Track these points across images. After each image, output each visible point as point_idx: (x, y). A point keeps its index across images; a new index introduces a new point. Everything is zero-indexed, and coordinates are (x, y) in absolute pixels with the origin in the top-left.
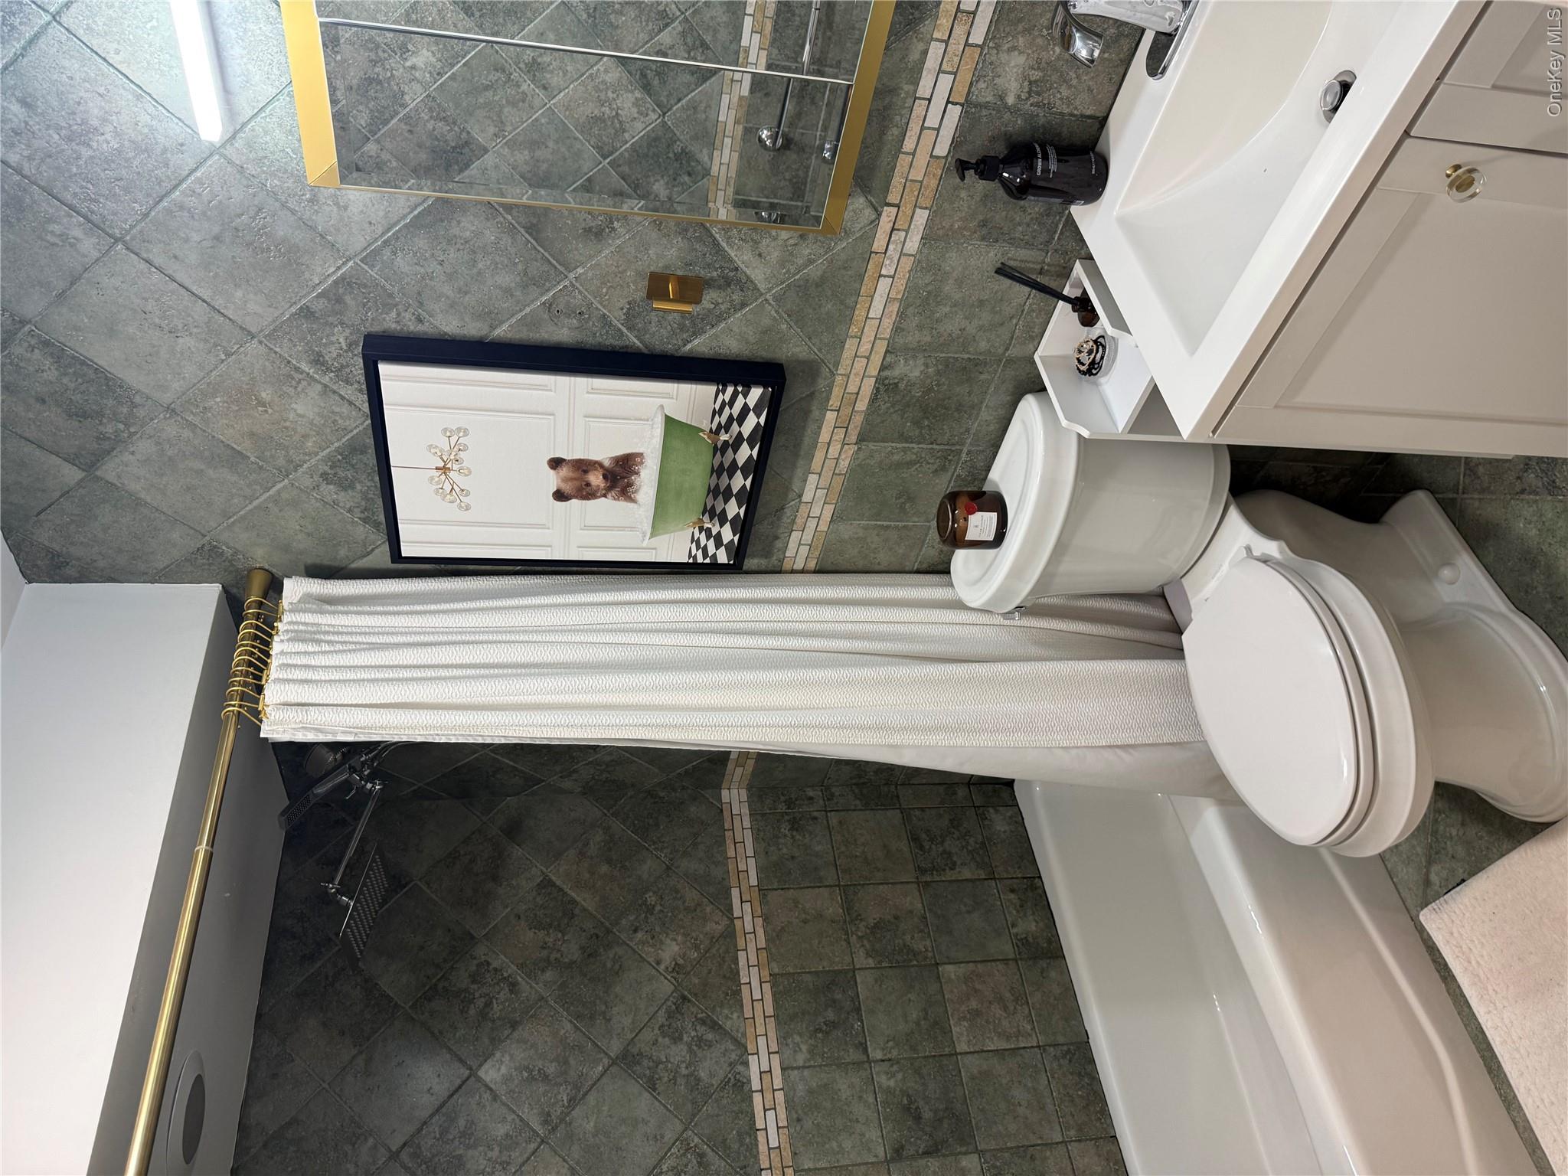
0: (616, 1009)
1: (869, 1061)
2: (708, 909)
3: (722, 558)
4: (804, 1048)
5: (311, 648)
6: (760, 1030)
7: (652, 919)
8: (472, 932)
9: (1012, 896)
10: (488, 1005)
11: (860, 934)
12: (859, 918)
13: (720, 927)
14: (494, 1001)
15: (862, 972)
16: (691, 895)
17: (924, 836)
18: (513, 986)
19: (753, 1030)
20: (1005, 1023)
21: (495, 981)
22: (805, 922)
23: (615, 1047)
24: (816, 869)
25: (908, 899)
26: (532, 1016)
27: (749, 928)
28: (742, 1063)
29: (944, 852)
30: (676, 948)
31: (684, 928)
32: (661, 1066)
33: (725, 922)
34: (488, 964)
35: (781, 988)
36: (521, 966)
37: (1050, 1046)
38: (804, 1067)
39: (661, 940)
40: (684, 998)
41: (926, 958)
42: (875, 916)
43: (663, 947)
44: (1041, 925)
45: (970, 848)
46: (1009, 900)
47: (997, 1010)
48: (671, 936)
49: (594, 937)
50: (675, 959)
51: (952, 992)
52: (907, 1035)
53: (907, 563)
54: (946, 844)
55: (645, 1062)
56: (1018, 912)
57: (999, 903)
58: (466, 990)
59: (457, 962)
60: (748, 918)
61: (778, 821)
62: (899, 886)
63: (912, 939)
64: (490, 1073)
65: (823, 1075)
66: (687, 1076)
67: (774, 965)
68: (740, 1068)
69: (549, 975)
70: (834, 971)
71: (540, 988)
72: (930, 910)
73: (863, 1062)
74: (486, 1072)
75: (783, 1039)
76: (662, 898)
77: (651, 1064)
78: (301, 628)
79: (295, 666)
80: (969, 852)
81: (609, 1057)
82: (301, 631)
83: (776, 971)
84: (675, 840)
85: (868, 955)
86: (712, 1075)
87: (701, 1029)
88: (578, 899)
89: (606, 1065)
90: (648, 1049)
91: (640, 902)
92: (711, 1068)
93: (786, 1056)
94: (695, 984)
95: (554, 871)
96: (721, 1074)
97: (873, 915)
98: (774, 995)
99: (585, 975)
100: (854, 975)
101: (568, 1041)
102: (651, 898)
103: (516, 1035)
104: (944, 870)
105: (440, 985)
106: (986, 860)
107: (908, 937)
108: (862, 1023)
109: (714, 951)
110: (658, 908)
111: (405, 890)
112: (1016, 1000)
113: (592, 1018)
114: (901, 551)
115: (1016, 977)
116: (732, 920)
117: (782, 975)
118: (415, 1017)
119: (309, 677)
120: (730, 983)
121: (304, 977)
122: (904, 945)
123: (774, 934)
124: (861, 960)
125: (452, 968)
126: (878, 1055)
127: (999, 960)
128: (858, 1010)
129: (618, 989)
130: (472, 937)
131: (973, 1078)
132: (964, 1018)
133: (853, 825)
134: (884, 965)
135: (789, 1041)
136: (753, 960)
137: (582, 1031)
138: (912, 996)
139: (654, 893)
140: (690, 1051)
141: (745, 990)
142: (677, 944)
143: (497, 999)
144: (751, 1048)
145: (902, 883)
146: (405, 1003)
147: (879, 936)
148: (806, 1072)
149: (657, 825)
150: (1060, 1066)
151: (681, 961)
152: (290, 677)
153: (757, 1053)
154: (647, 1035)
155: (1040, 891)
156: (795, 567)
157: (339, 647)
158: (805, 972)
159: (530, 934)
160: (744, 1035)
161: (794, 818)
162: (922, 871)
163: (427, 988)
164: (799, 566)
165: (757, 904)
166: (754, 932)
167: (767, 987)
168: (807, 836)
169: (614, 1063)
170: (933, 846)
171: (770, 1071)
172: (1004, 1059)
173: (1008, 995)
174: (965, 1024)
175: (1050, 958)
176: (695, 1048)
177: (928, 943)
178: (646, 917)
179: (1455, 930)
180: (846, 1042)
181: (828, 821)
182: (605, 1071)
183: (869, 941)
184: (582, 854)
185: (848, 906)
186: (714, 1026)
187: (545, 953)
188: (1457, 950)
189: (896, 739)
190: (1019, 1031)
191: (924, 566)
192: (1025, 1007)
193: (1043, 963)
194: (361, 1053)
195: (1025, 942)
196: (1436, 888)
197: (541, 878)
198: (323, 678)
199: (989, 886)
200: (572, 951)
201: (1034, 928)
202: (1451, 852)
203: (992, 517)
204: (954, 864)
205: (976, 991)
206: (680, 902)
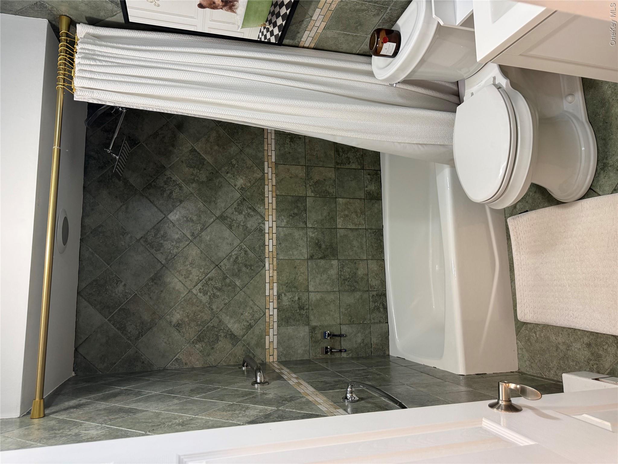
0: (219, 200)
1: (307, 227)
2: (255, 168)
3: (273, 40)
4: (285, 221)
5: (92, 63)
6: (270, 213)
7: (234, 169)
8: (164, 165)
9: (369, 176)
10: (171, 193)
11: (310, 184)
12: (311, 178)
13: (259, 176)
14: (173, 192)
15: (309, 198)
16: (249, 163)
17: (341, 150)
18: (181, 188)
19: (268, 213)
20: (356, 220)
21: (174, 185)
22: (291, 177)
23: (218, 213)
24: (298, 158)
25: (330, 173)
26: (188, 199)
27: (270, 177)
28: (263, 224)
29: (347, 157)
30: (242, 181)
31: (246, 174)
32: (234, 221)
33: (261, 174)
34: (171, 178)
35: (279, 200)
36: (184, 181)
37: (369, 229)
38: (284, 227)
39: (237, 178)
40: (244, 199)
41: (332, 195)
42: (317, 178)
43: (238, 180)
44: (376, 188)
45: (357, 157)
46: (367, 178)
47: (354, 216)
48: (241, 177)
49: (212, 173)
50: (241, 185)
51: (340, 208)
52: (321, 220)
53: (354, 50)
54: (348, 154)
55: (229, 219)
56: (369, 182)
57: (363, 178)
58: (163, 187)
59: (159, 176)
60: (270, 174)
61: (286, 137)
62: (328, 168)
63: (329, 188)
64: (173, 217)
65: (290, 230)
66: (243, 226)
67: (278, 191)
68: (262, 225)
69: (194, 185)
70: (299, 196)
71: (191, 189)
72: (337, 178)
73: (305, 228)
74: (171, 217)
75: (278, 217)
76: (238, 162)
77: (231, 220)
78: (87, 51)
79: (86, 71)
80: (357, 158)
81: (216, 216)
82: (87, 53)
83: (278, 194)
84: (245, 140)
85: (312, 192)
86: (252, 226)
87: (249, 211)
88: (206, 158)
89: (215, 219)
90: (230, 215)
91: (230, 162)
92: (252, 223)
93: (278, 223)
94: (248, 195)
95: (196, 146)
96: (255, 226)
97: (316, 178)
98: (276, 202)
99: (208, 187)
100: (306, 198)
101: (201, 209)
102: (234, 162)
103: (182, 205)
104: (346, 164)
105: (153, 184)
106: (362, 162)
107: (328, 187)
108: (306, 215)
109: (256, 184)
110: (236, 165)
111: (137, 146)
112: (361, 213)
113: (210, 202)
114: (352, 45)
115: (363, 205)
116: (264, 173)
117: (280, 195)
118: (143, 194)
119: (93, 77)
120: (261, 196)
121: (100, 175)
122: (326, 190)
123: (279, 181)
124: (309, 193)
125: (157, 178)
126: (310, 226)
127: (358, 199)
128: (306, 210)
129: (220, 193)
130: (164, 167)
131: (341, 237)
132: (342, 217)
133: (314, 142)
134: (317, 196)
135: (280, 218)
136: (270, 189)
137: (206, 206)
138: (325, 208)
139: (235, 160)
140: (245, 217)
141: (266, 199)
142: (243, 180)
143: (174, 191)
144: (266, 219)
145: (329, 167)
146: (139, 189)
147: (317, 186)
148: (284, 229)
149: (238, 133)
150: (371, 236)
151: (244, 186)
152: (84, 76)
153: (268, 221)
154: (230, 211)
155: (379, 176)
156: (305, 45)
157: (104, 63)
158: (289, 196)
159: (187, 169)
160: (264, 214)
161: (292, 137)
162: (337, 163)
163: (147, 184)
164: (307, 45)
165: (274, 169)
166: (272, 179)
167: (274, 199)
168: (296, 145)
169: (217, 218)
170: (343, 155)
171: (272, 227)
172: (353, 232)
173: (359, 211)
174: (342, 219)
175: (376, 200)
176: (246, 216)
177: (334, 190)
178: (232, 168)
179: (517, 227)
180: (300, 220)
181: (305, 140)
182: (214, 221)
183: (313, 187)
184: (207, 141)
185: (308, 174)
186: (254, 210)
187: (192, 177)
188: (515, 233)
189: (335, 133)
190: (360, 223)
191: (361, 52)
192: (364, 215)
193: (373, 201)
194: (124, 205)
195: (369, 193)
196: (517, 210)
197: (191, 148)
198: (99, 78)
199: (361, 172)
200: (203, 177)
201: (373, 189)
202: (527, 200)
203: (393, 45)
204: (350, 162)
205: (348, 208)
206: (245, 165)
